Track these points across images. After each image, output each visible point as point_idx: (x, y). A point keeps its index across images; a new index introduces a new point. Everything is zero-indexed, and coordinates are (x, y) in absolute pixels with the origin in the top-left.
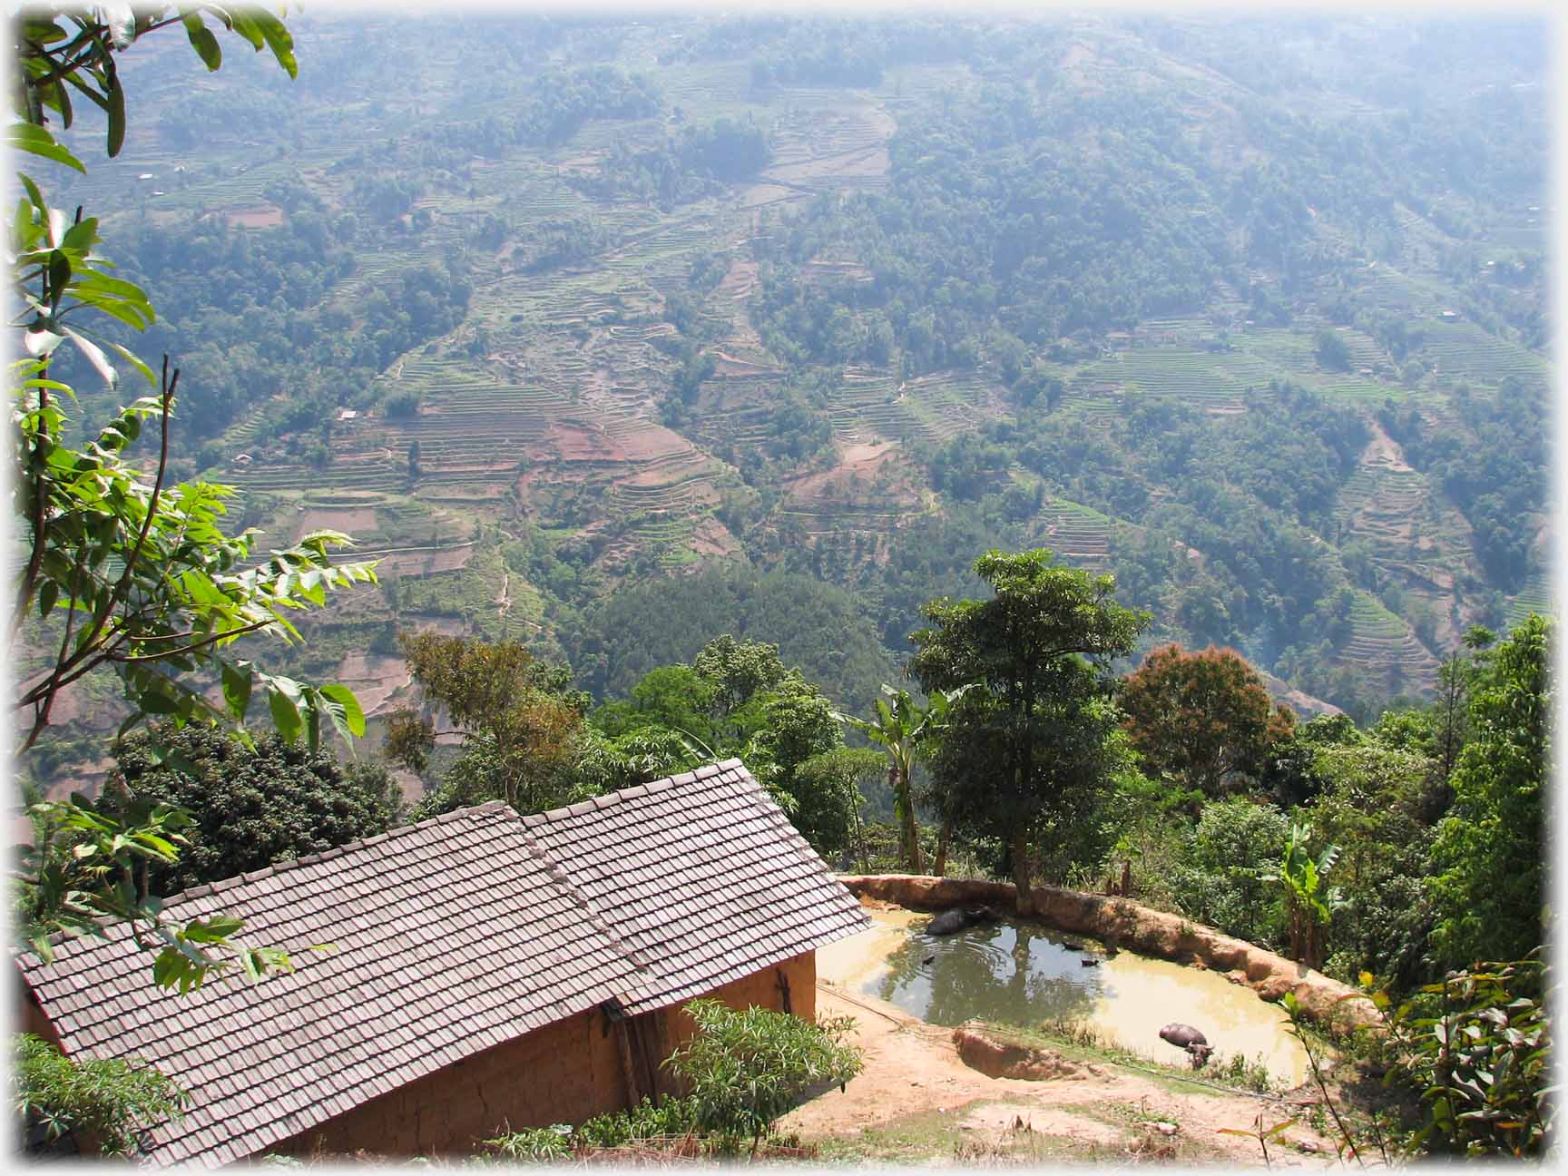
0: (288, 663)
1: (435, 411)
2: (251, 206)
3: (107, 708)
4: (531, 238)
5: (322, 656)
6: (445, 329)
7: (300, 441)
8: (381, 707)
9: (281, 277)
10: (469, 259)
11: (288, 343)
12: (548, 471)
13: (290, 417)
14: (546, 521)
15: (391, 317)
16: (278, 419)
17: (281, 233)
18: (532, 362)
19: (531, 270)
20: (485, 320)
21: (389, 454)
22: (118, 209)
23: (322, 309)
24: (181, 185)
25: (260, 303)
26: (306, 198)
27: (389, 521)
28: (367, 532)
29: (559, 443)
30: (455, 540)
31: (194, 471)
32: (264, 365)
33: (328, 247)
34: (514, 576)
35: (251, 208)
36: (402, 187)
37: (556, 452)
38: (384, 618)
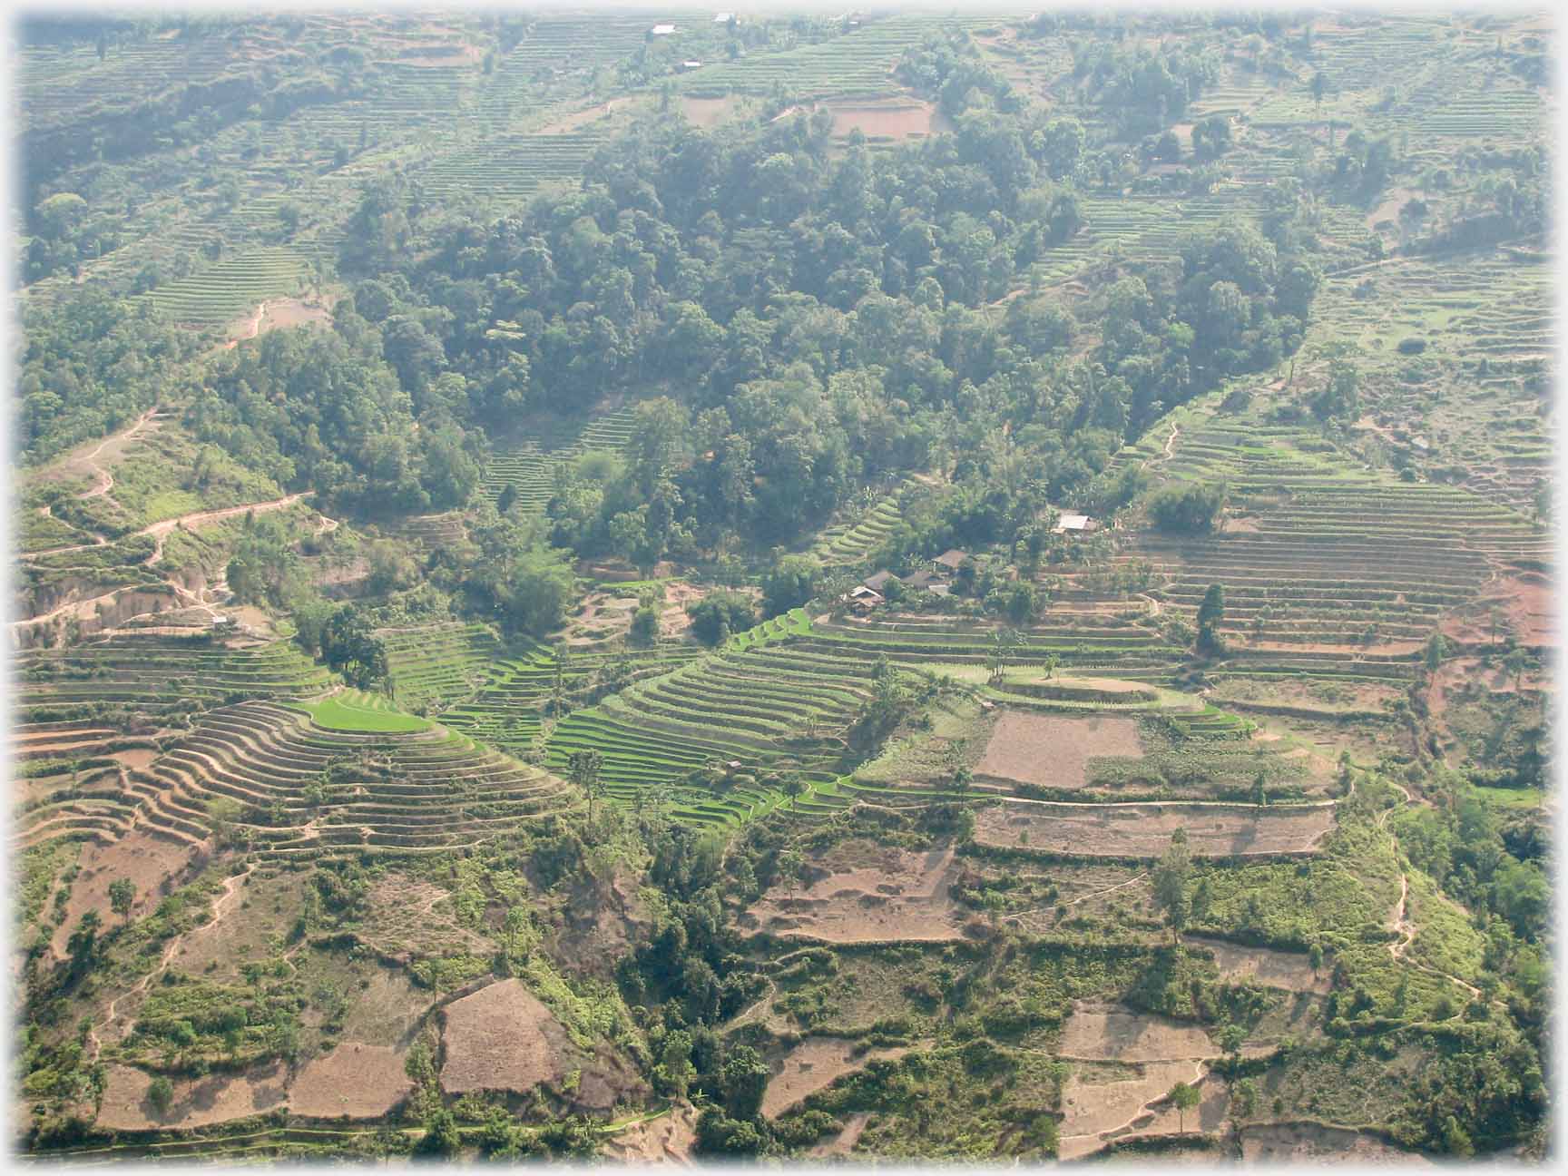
0: (953, 1012)
1: (1248, 526)
2: (877, 97)
3: (603, 1066)
4: (1441, 182)
5: (1027, 1007)
6: (1262, 361)
7: (978, 569)
8: (1145, 1121)
9: (931, 239)
10: (1312, 221)
11: (944, 373)
12: (1486, 665)
13: (955, 520)
14: (1478, 770)
15: (1154, 330)
16: (929, 522)
17: (936, 155)
18: (1443, 438)
19: (1437, 249)
20: (1352, 346)
21: (1156, 609)
22: (615, 94)
23: (1016, 305)
24: (733, 50)
25: (890, 288)
26: (984, 83)
27: (1160, 744)
28: (1119, 761)
29: (1511, 609)
30: (1299, 793)
31: (758, 612)
32: (899, 413)
33: (1024, 183)
34: (1420, 878)
35: (870, 99)
36: (1173, 67)
37: (1504, 628)
38: (1150, 940)
